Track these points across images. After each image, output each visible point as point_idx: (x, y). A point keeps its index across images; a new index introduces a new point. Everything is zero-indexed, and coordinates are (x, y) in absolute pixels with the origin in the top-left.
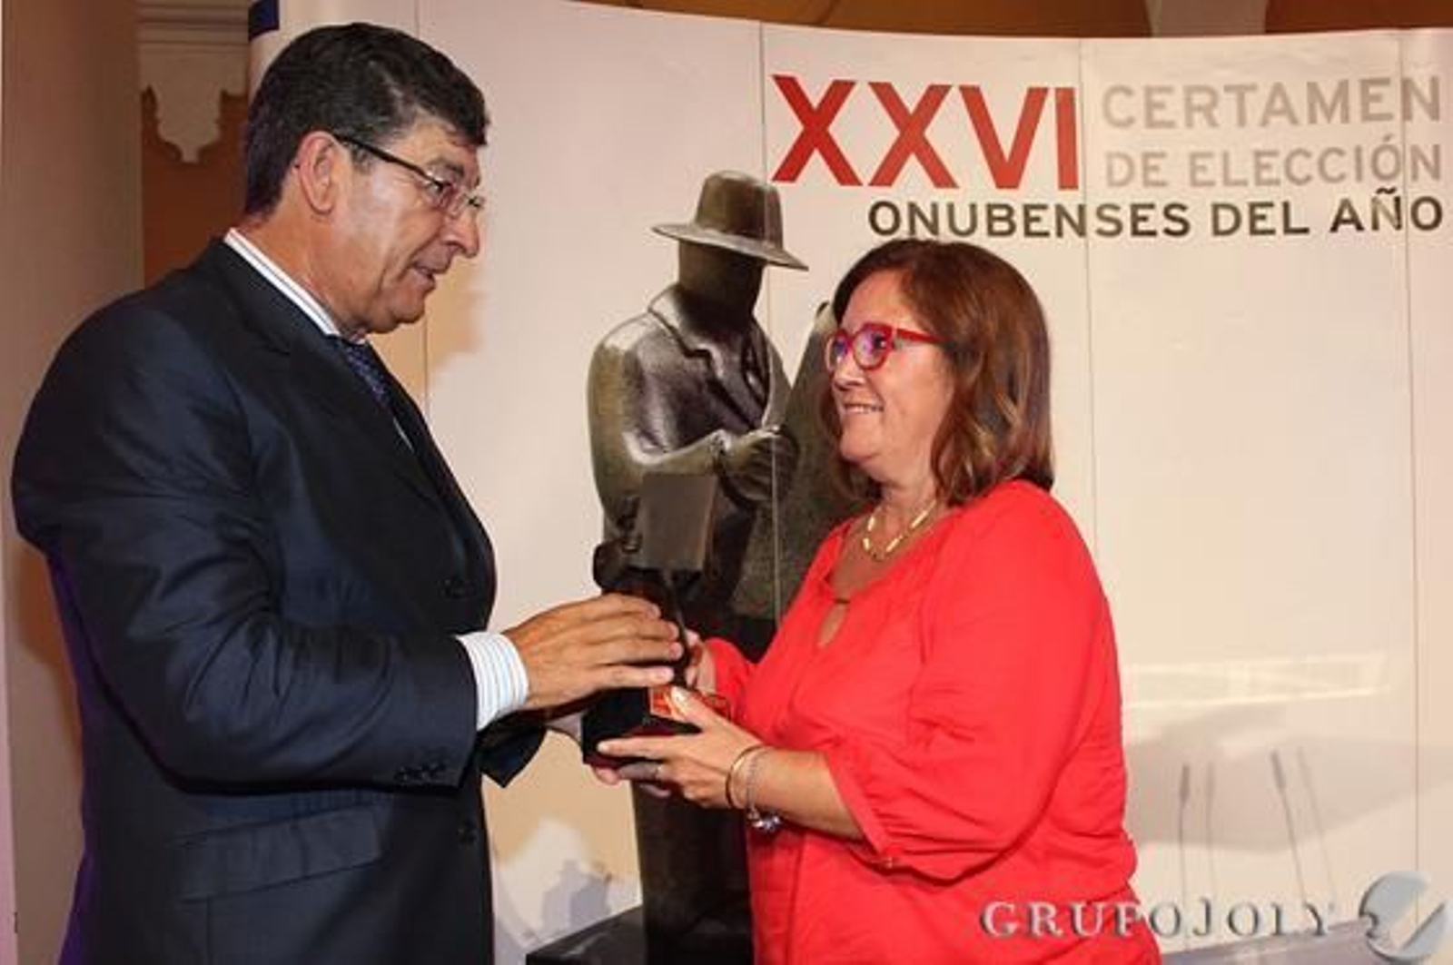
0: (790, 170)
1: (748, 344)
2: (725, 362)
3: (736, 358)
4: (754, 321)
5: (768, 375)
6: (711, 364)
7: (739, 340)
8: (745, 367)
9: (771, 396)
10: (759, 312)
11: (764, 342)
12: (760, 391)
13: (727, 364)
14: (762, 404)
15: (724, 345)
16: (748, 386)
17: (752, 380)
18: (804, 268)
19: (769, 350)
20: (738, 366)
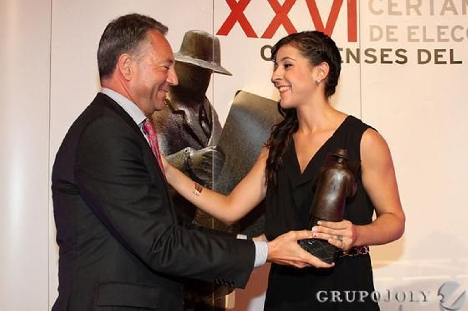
0: (225, 30)
1: (203, 108)
2: (191, 116)
3: (197, 115)
4: (206, 98)
5: (211, 122)
6: (185, 116)
7: (198, 107)
8: (201, 119)
9: (213, 133)
10: (209, 94)
11: (210, 108)
12: (208, 130)
13: (192, 117)
14: (208, 136)
15: (191, 109)
16: (202, 127)
17: (204, 125)
18: (231, 75)
19: (212, 111)
20: (198, 118)
